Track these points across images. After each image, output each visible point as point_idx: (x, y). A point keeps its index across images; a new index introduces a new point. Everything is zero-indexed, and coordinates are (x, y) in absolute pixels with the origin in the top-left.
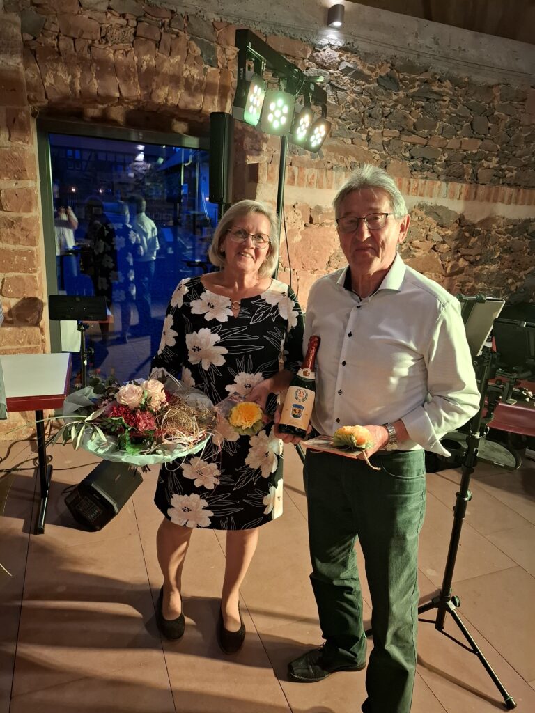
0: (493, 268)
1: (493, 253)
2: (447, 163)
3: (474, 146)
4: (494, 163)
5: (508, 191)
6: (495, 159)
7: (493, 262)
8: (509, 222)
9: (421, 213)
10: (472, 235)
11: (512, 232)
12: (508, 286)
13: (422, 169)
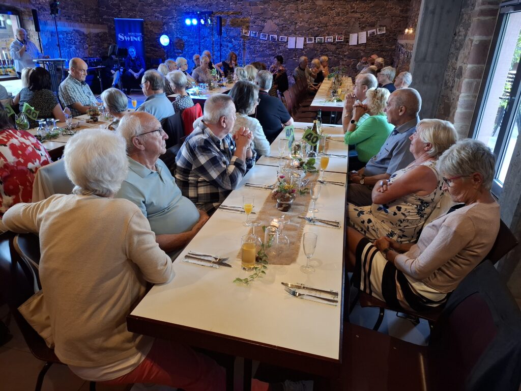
0: (94, 47)
1: (93, 43)
2: (74, 17)
3: (79, 12)
4: (84, 17)
5: (92, 25)
6: (84, 16)
7: (94, 45)
8: (94, 34)
9: (74, 32)
10: (87, 37)
11: (95, 37)
12: (99, 52)
13: (68, 19)
